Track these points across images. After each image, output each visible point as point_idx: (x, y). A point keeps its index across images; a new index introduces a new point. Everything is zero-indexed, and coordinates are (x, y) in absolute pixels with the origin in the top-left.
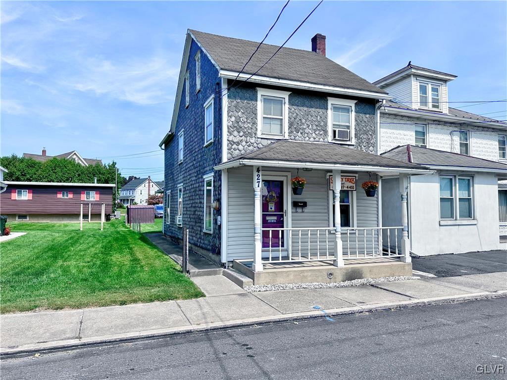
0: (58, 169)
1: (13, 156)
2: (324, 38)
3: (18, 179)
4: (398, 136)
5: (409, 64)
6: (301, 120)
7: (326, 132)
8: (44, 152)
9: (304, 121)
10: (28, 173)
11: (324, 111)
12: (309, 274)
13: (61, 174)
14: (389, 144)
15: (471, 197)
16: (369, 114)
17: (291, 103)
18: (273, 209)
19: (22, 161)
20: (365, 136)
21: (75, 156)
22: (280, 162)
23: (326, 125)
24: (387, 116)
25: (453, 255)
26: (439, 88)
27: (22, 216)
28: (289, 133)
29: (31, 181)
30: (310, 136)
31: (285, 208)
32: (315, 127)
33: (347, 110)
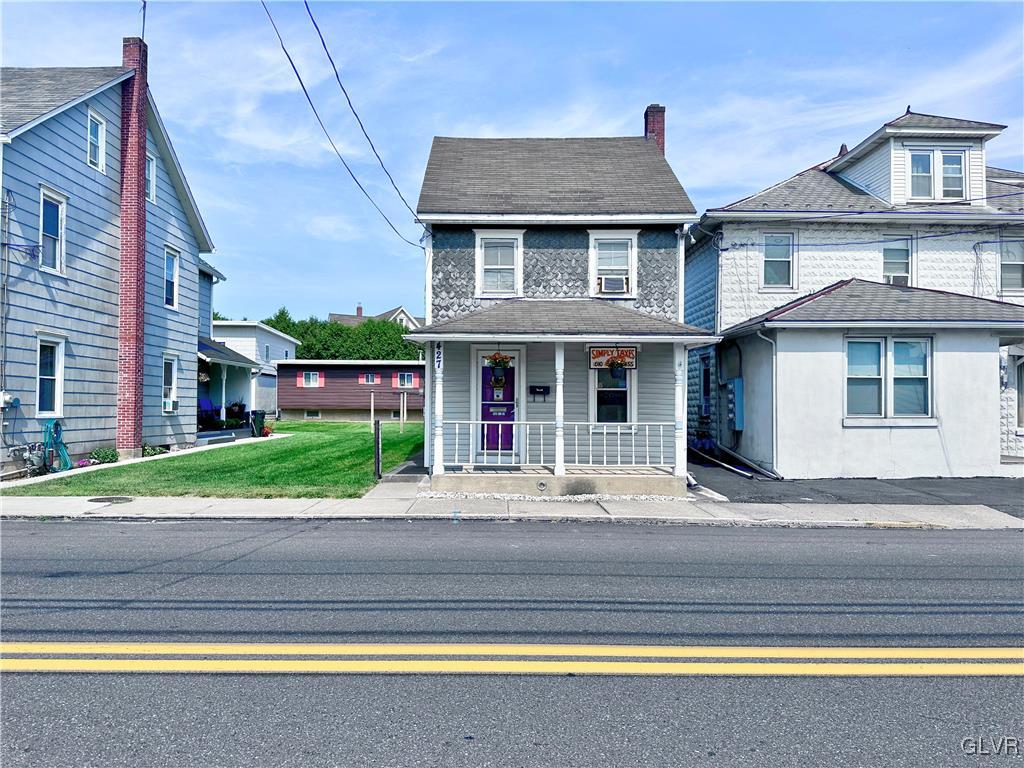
0: (375, 338)
1: (311, 319)
2: (662, 110)
3: (319, 356)
4: (840, 263)
5: (908, 112)
6: (543, 267)
7: (585, 282)
8: (359, 309)
9: (548, 269)
10: (333, 346)
11: (582, 251)
12: (510, 482)
13: (378, 346)
14: (818, 278)
15: (929, 376)
16: (665, 248)
17: (525, 245)
18: (501, 397)
19: (324, 326)
20: (658, 284)
21: (402, 315)
22: (457, 335)
23: (586, 271)
24: (816, 227)
25: (875, 481)
26: (963, 156)
27: (313, 413)
28: (524, 288)
29: (335, 358)
30: (559, 290)
31: (516, 396)
32: (567, 277)
33: (624, 245)
